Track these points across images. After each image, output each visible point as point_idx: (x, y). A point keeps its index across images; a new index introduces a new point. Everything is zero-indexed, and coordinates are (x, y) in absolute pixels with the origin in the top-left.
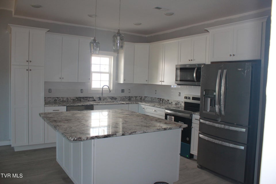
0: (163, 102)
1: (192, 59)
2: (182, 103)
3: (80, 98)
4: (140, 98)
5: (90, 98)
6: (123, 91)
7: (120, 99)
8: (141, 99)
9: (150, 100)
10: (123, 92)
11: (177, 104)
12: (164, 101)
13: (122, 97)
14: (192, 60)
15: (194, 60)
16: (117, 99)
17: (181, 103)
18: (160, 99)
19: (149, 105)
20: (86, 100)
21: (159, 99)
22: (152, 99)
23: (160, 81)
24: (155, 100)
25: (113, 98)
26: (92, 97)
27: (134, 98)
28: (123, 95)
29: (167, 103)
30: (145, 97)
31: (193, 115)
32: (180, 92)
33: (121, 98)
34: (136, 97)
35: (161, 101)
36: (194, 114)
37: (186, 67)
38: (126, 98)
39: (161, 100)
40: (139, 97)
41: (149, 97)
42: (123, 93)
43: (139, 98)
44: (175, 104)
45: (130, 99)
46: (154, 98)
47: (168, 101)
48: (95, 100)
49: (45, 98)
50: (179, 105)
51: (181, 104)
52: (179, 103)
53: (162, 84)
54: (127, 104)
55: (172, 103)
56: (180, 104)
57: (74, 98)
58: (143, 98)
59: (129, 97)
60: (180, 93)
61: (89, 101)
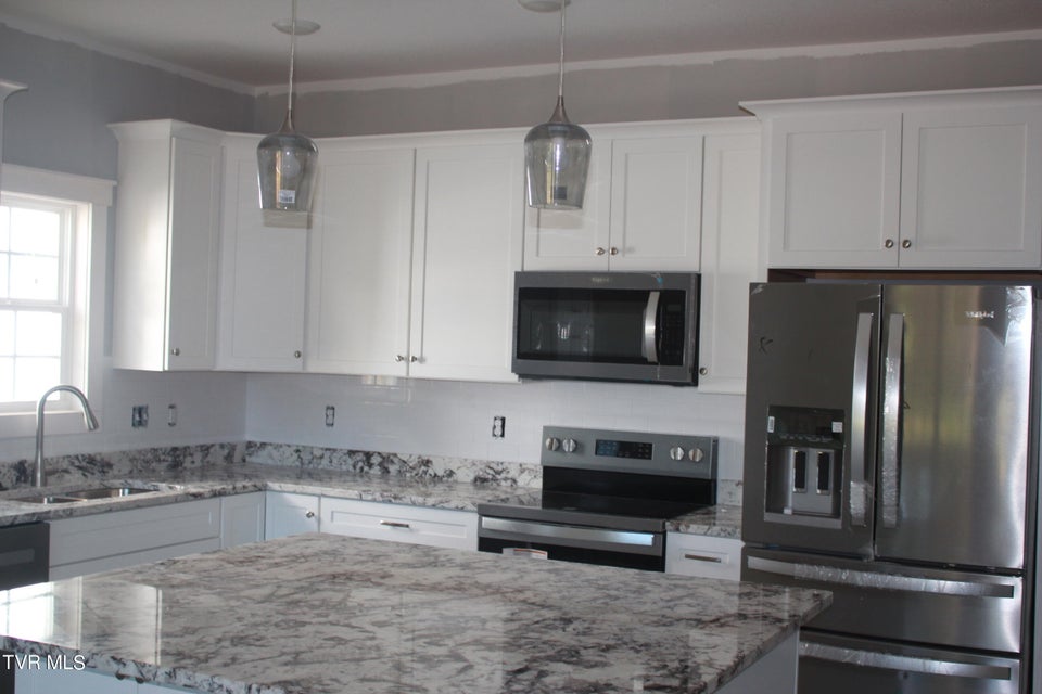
0: (387, 471)
1: (618, 245)
2: (522, 472)
4: (226, 451)
6: (140, 416)
7: (126, 470)
8: (229, 458)
9: (292, 460)
10: (141, 423)
11: (484, 480)
12: (393, 469)
13: (140, 452)
14: (614, 251)
15: (631, 250)
16: (110, 466)
17: (513, 473)
18: (368, 455)
19: (354, 493)
21: (360, 457)
22: (306, 457)
23: (401, 358)
24: (325, 462)
25: (91, 460)
27: (198, 457)
28: (142, 440)
29: (420, 479)
30: (250, 445)
31: (668, 533)
32: (501, 415)
33: (131, 460)
34: (206, 449)
35: (370, 466)
36: (678, 530)
37: (590, 287)
38: (159, 461)
39: (375, 460)
40: (222, 446)
41: (278, 446)
42: (141, 428)
43: (217, 456)
44: (476, 480)
45: (176, 462)
46: (318, 453)
47: (427, 463)
50: (503, 483)
51: (514, 481)
52: (499, 473)
53: (412, 375)
54: (214, 494)
55: (450, 473)
56: (506, 479)
58: (238, 455)
59: (175, 449)
60: (503, 420)
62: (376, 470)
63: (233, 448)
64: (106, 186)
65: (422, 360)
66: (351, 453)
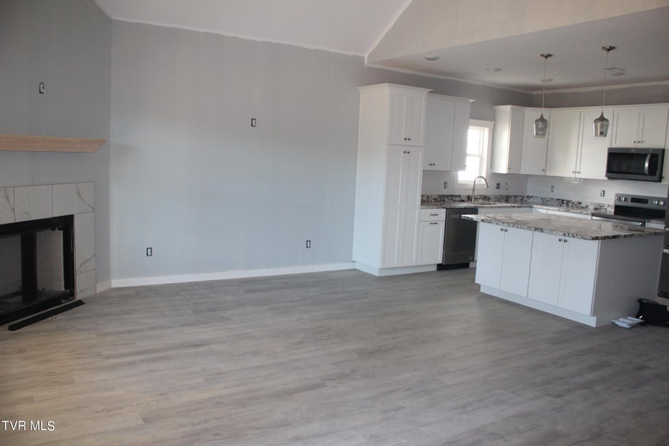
0: (568, 205)
1: (640, 140)
2: (608, 207)
3: (444, 196)
4: (521, 198)
5: (456, 196)
6: (498, 186)
7: (494, 200)
8: (522, 200)
10: (498, 188)
11: (597, 209)
12: (570, 205)
13: (498, 196)
14: (639, 142)
16: (490, 199)
17: (606, 207)
18: (563, 200)
20: (451, 200)
21: (560, 201)
22: (545, 200)
23: (574, 172)
24: (550, 201)
25: (485, 197)
26: (459, 196)
27: (513, 199)
28: (498, 192)
29: (577, 207)
30: (528, 197)
31: (646, 223)
33: (496, 198)
34: (516, 197)
35: (563, 203)
39: (565, 202)
40: (520, 196)
41: (536, 197)
43: (519, 199)
44: (594, 208)
45: (507, 199)
46: (548, 199)
47: (580, 203)
48: (463, 201)
49: (422, 196)
51: (606, 209)
52: (602, 207)
53: (577, 177)
54: (518, 207)
55: (587, 206)
56: (604, 209)
57: (436, 197)
58: (525, 199)
59: (507, 196)
60: (604, 191)
61: (455, 201)
62: (565, 205)
63: (523, 197)
64: (491, 123)
65: (579, 173)
66: (558, 200)
